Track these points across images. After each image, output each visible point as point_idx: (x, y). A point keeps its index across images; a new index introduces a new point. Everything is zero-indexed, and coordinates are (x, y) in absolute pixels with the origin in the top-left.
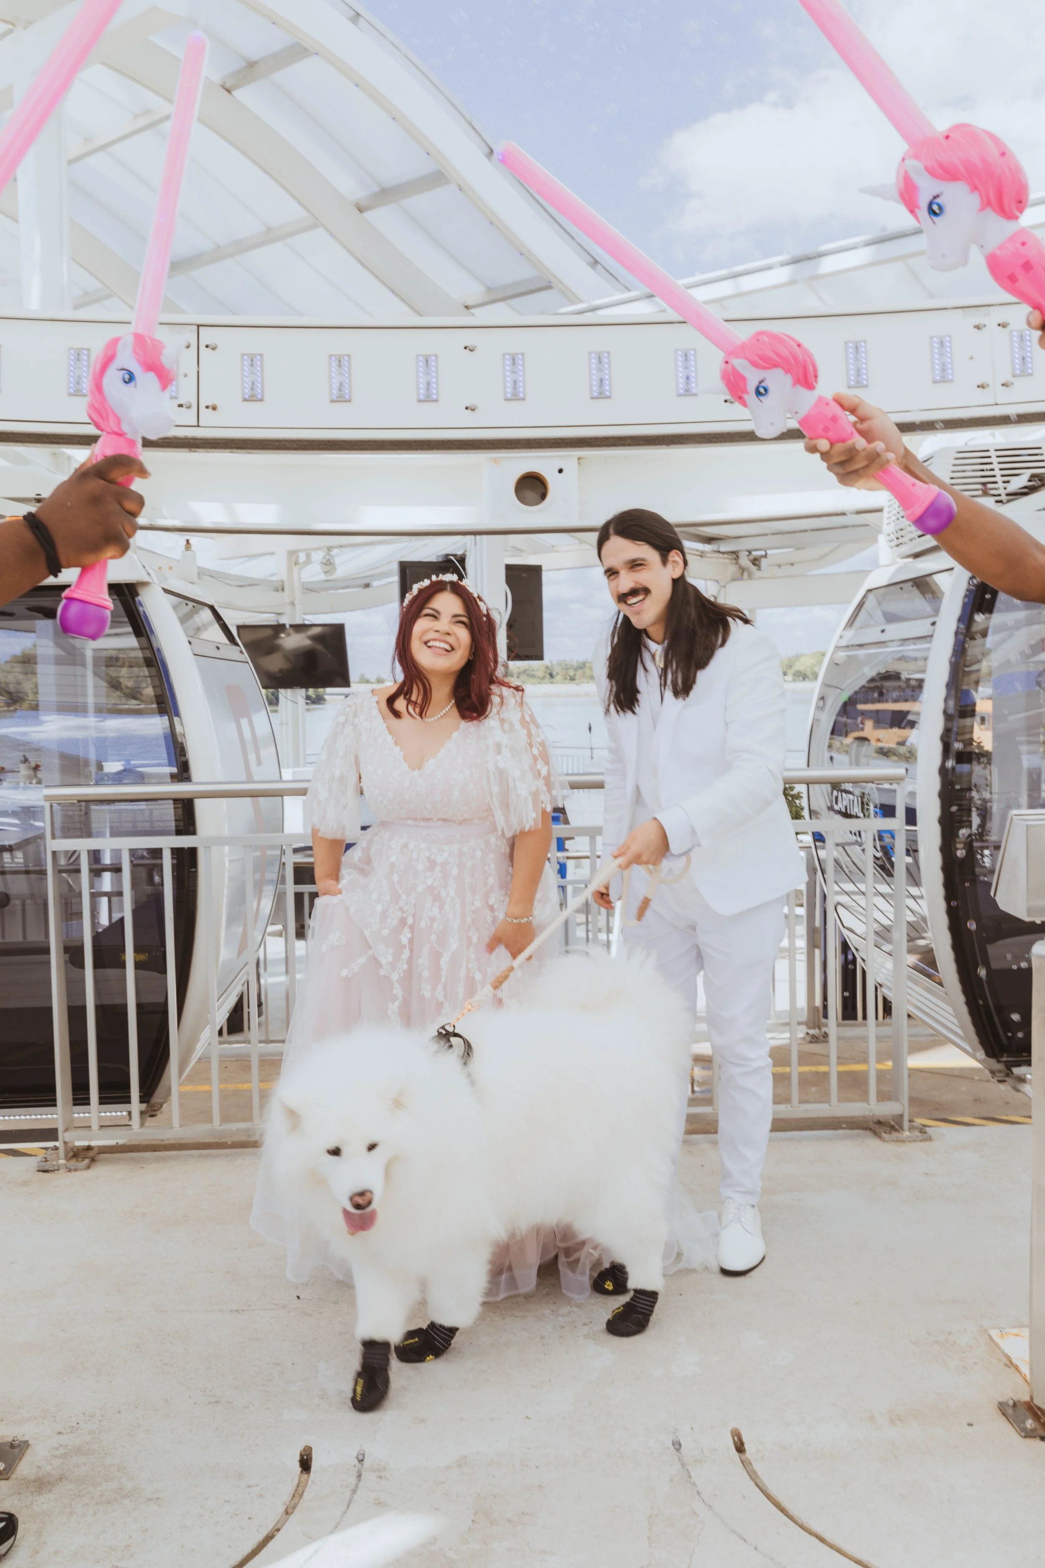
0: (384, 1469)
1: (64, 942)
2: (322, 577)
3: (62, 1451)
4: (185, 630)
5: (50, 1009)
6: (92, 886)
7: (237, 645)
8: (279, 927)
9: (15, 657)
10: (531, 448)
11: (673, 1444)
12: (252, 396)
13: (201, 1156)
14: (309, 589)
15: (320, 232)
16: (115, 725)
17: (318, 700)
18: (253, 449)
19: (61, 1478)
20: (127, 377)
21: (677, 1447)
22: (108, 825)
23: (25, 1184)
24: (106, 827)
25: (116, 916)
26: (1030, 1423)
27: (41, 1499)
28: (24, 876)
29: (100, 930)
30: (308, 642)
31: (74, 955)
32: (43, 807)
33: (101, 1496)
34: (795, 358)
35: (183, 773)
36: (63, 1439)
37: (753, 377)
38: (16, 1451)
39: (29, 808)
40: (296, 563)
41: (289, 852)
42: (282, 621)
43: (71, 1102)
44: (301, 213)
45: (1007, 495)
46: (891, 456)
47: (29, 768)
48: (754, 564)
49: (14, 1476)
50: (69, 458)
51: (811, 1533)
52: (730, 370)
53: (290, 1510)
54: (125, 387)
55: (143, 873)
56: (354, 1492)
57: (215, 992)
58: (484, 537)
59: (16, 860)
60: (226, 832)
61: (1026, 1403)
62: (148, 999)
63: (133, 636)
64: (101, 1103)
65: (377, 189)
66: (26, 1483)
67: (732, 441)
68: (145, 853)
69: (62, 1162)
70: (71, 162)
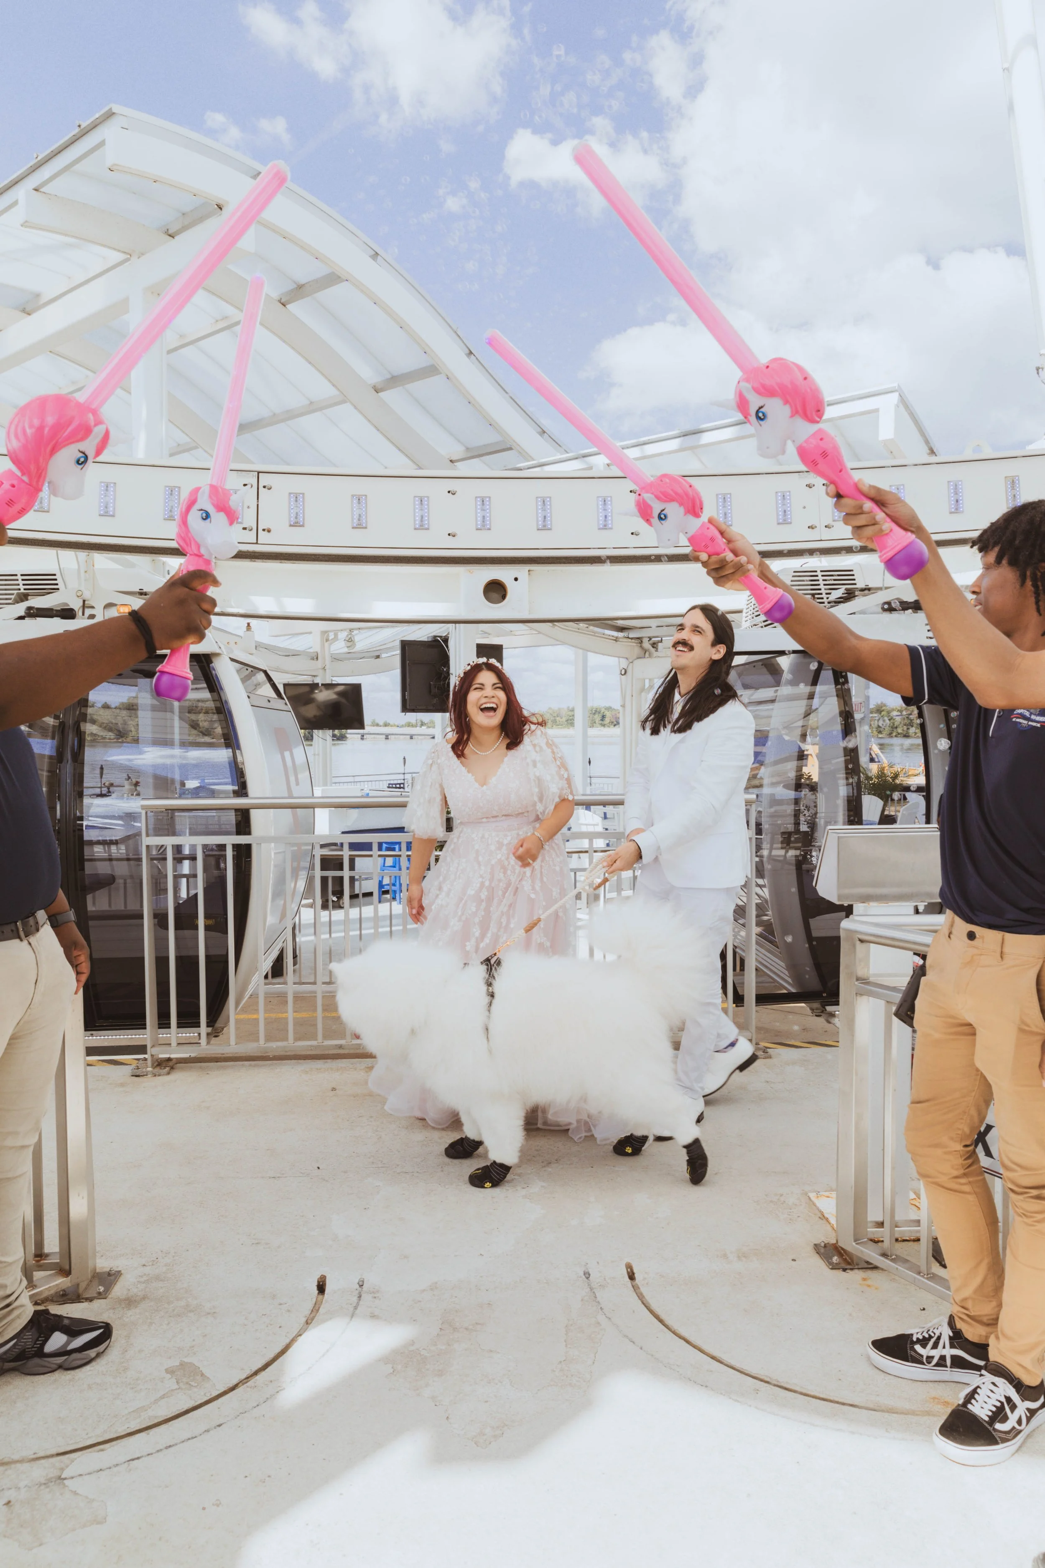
0: (378, 1291)
1: (154, 910)
2: (346, 650)
3: (145, 1278)
4: (245, 688)
5: (143, 959)
6: (175, 870)
7: (283, 699)
8: (311, 901)
9: (123, 704)
10: (494, 563)
11: (584, 1274)
12: (296, 523)
13: (250, 1065)
14: (336, 659)
15: (347, 407)
16: (196, 755)
17: (342, 738)
18: (296, 560)
19: (144, 1298)
20: (204, 515)
21: (587, 1276)
22: (188, 826)
23: (122, 1085)
24: (186, 829)
25: (192, 893)
26: (835, 1259)
27: (130, 1313)
28: (125, 862)
29: (181, 902)
30: (334, 697)
31: (160, 919)
32: (140, 813)
33: (174, 1310)
34: (687, 494)
35: (242, 790)
36: (147, 1270)
37: (657, 507)
38: (112, 1278)
39: (131, 813)
40: (327, 640)
41: (317, 847)
42: (316, 682)
43: (157, 1026)
44: (333, 392)
45: (829, 603)
46: (750, 566)
47: (131, 784)
48: (653, 647)
49: (110, 1296)
50: (164, 563)
51: (680, 1337)
52: (641, 501)
53: (309, 1321)
54: (203, 523)
55: (212, 861)
56: (356, 1308)
57: (262, 948)
58: (462, 625)
59: (121, 851)
60: (272, 833)
61: (833, 1244)
62: (213, 952)
63: (207, 690)
64: (178, 1027)
65: (389, 376)
66: (120, 1301)
67: (637, 562)
68: (214, 847)
69: (150, 1069)
70: (169, 352)
